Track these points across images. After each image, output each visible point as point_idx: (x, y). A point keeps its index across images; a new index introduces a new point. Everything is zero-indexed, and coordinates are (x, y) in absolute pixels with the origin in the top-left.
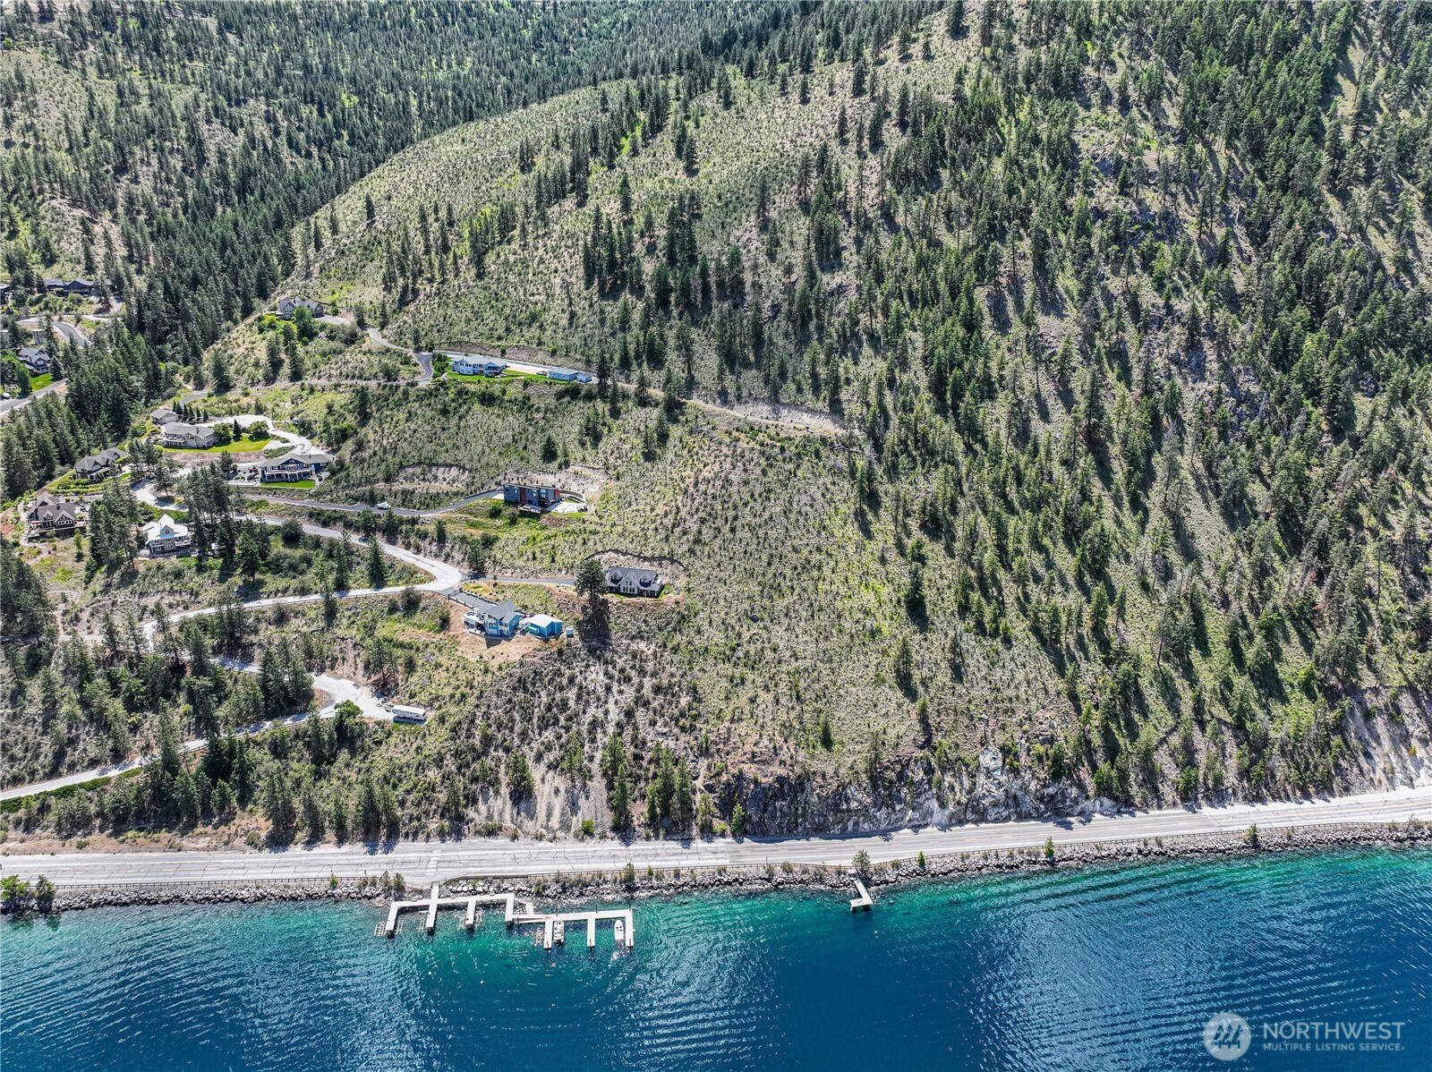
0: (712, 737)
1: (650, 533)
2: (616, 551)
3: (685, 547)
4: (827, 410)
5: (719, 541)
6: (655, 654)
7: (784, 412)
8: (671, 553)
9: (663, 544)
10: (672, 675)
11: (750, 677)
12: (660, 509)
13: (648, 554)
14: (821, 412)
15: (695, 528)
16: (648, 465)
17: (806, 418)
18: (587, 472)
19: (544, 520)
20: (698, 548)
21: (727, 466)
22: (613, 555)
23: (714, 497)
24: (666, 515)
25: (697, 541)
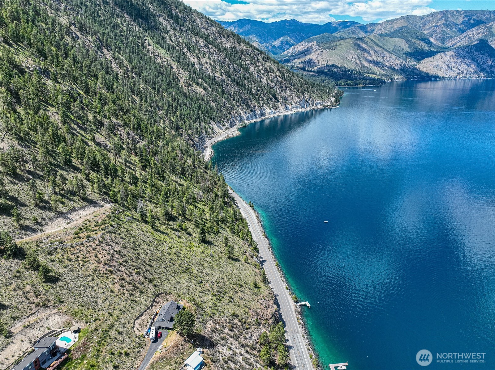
0: (254, 319)
1: (132, 298)
2: (138, 318)
3: (152, 287)
4: (87, 204)
5: (154, 274)
6: (214, 323)
7: (69, 216)
8: (154, 294)
9: (144, 296)
10: (226, 320)
11: (230, 295)
12: (117, 288)
13: (149, 304)
14: (86, 206)
15: (142, 278)
16: (60, 283)
17: (82, 212)
18: (32, 319)
19: (76, 356)
20: (155, 282)
21: (107, 248)
22: (138, 321)
23: (127, 262)
24: (122, 286)
25: (151, 281)
